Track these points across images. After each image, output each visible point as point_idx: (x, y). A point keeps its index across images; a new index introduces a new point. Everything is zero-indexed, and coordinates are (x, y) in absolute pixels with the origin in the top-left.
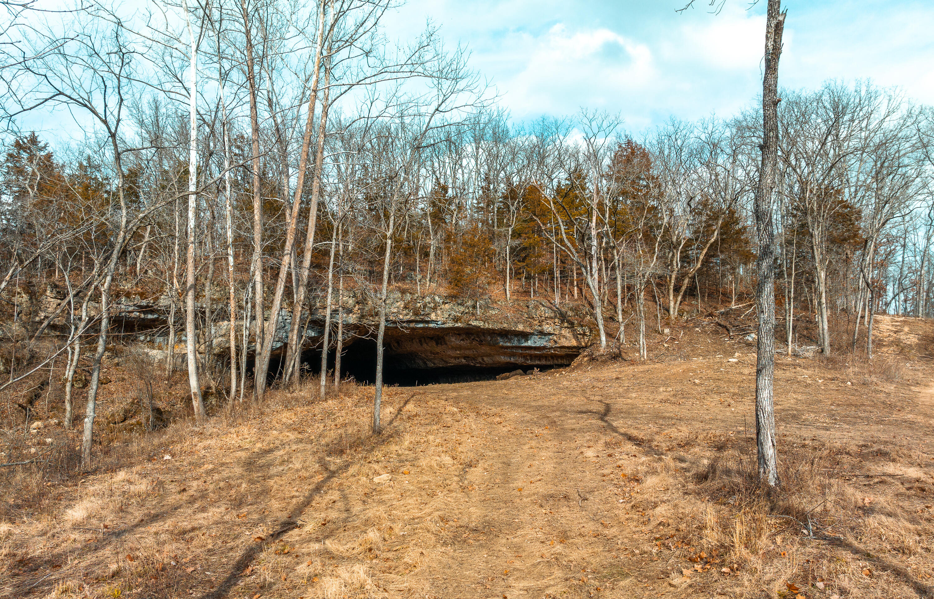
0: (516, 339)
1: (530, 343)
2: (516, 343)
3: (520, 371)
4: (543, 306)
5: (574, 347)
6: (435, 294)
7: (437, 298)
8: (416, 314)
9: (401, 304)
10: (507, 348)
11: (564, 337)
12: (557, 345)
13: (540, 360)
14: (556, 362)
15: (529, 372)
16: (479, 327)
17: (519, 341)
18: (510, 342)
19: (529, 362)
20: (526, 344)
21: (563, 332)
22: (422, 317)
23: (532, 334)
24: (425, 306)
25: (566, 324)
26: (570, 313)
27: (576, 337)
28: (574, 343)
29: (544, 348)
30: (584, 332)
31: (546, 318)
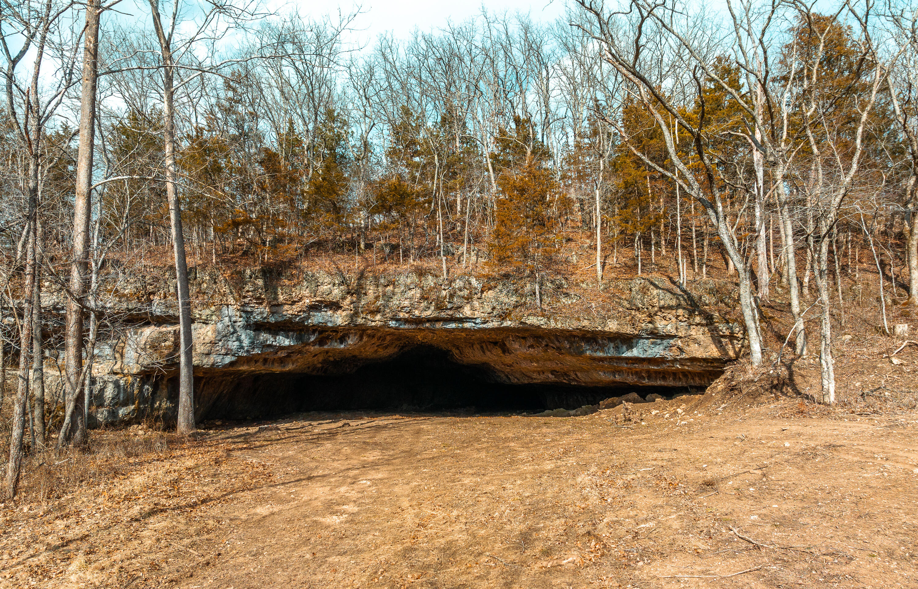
0: (612, 345)
1: (635, 352)
2: (612, 353)
3: (635, 395)
4: (657, 287)
5: (714, 360)
6: (470, 275)
7: (473, 281)
8: (440, 307)
9: (416, 293)
10: (601, 359)
11: (695, 341)
12: (684, 356)
13: (664, 378)
14: (691, 382)
15: (648, 397)
16: (539, 327)
17: (617, 348)
18: (604, 352)
19: (646, 382)
20: (628, 354)
21: (693, 333)
22: (450, 313)
23: (639, 337)
24: (452, 296)
25: (698, 319)
26: (706, 298)
27: (717, 339)
28: (714, 352)
29: (662, 360)
30: (732, 333)
31: (661, 308)
